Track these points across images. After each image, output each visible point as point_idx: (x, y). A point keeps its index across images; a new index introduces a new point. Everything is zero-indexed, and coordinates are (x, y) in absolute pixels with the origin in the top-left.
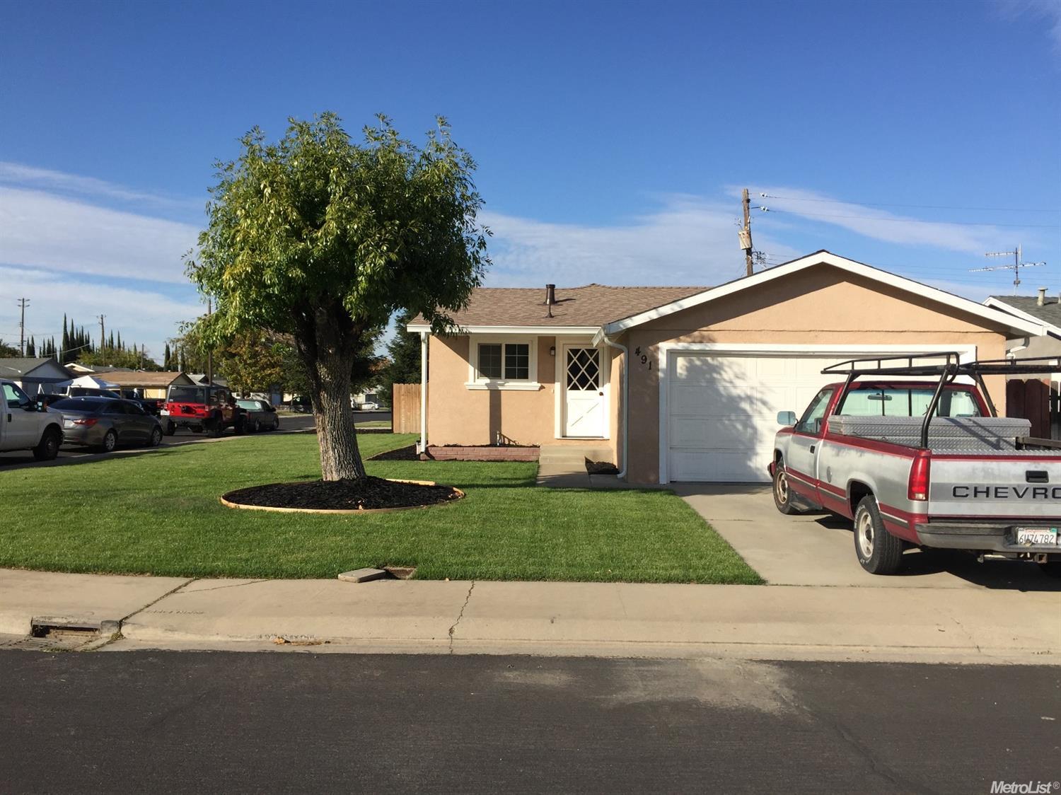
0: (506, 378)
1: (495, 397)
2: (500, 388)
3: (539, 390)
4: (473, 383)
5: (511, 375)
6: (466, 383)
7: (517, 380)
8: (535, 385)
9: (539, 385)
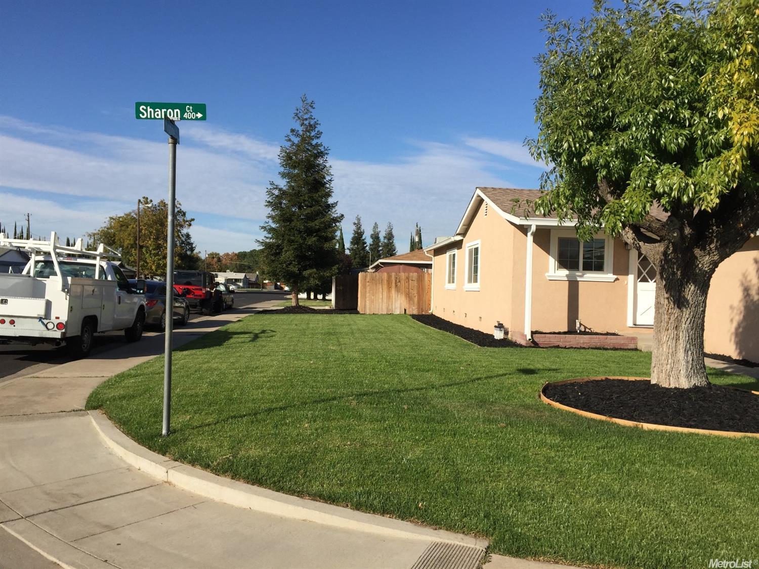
0: (583, 270)
1: (573, 287)
2: (579, 279)
3: (615, 281)
4: (554, 275)
5: (588, 267)
6: (547, 274)
7: (593, 272)
8: (611, 277)
9: (615, 277)
